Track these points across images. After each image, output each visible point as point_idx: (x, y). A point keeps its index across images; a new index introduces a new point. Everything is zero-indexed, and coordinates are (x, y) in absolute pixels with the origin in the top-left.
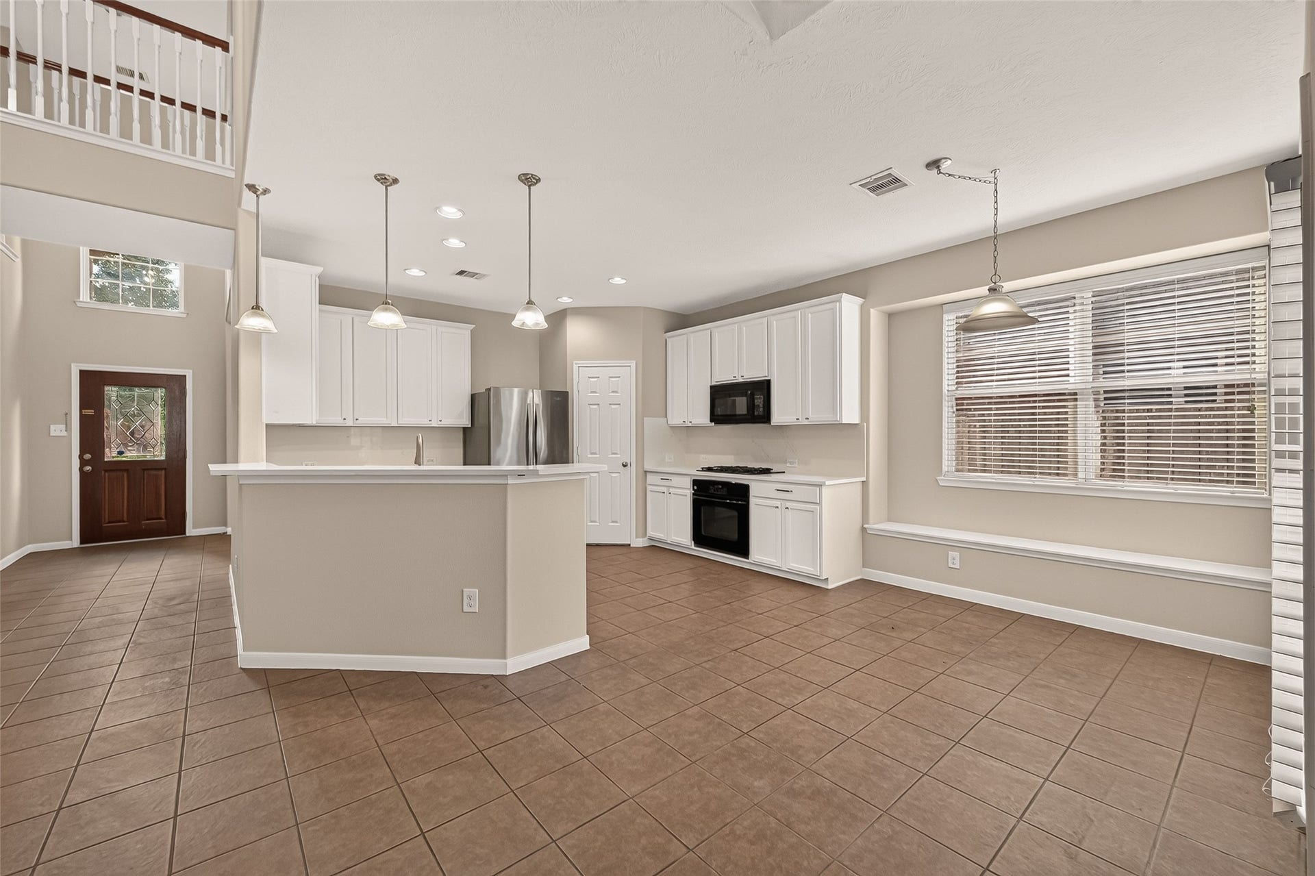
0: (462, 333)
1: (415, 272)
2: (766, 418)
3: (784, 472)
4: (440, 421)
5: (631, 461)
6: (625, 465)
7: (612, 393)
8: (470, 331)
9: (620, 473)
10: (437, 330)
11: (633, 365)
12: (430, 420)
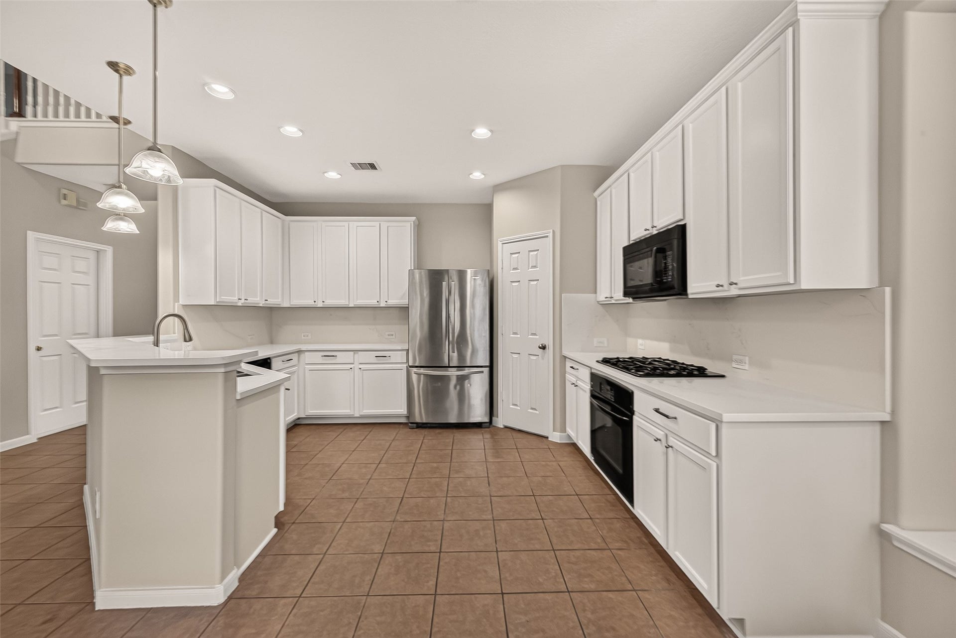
0: (405, 226)
1: (333, 175)
2: (681, 289)
3: (723, 376)
4: (386, 302)
5: (549, 343)
6: (543, 348)
7: (531, 268)
8: (412, 223)
9: (538, 355)
10: (384, 226)
11: (551, 235)
12: (378, 302)
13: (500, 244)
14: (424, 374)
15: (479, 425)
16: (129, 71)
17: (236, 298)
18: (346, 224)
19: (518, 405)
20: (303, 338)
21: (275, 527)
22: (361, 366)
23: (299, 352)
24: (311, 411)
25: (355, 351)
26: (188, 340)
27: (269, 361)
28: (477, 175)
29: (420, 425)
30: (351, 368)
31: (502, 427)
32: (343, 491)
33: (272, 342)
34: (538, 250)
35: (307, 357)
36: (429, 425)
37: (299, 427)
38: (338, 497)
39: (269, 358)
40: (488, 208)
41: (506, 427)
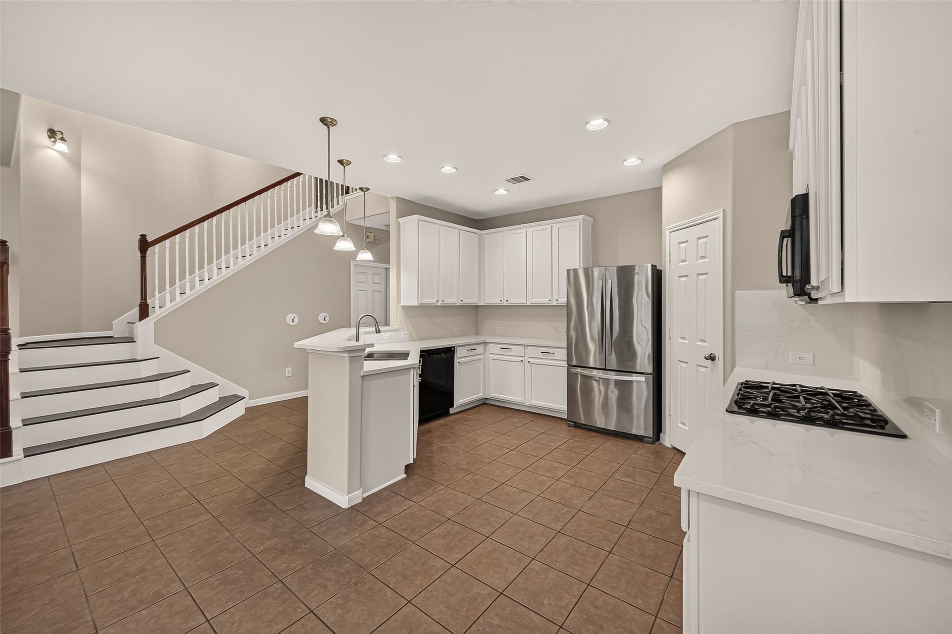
0: (574, 226)
1: (501, 191)
4: (557, 300)
5: (719, 354)
6: (712, 358)
7: (700, 259)
8: (581, 221)
9: (707, 367)
10: (555, 227)
11: (721, 216)
12: (550, 300)
13: (668, 232)
14: (581, 374)
15: (639, 439)
16: (349, 163)
17: (436, 300)
18: (524, 231)
19: (687, 424)
20: (497, 330)
21: (405, 474)
22: (530, 360)
23: (485, 343)
24: (494, 394)
25: (526, 346)
26: (378, 332)
27: (453, 349)
28: (632, 161)
29: (578, 425)
30: (522, 361)
31: (670, 447)
32: (468, 463)
33: (477, 334)
34: (707, 236)
35: (491, 348)
36: (587, 427)
37: (486, 405)
38: (460, 467)
39: (454, 347)
40: (657, 192)
41: (675, 448)
